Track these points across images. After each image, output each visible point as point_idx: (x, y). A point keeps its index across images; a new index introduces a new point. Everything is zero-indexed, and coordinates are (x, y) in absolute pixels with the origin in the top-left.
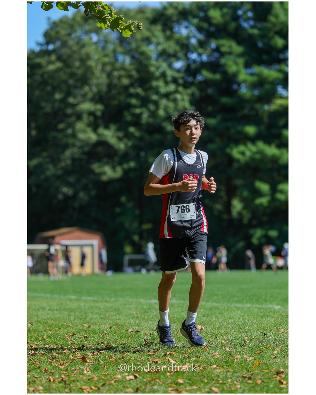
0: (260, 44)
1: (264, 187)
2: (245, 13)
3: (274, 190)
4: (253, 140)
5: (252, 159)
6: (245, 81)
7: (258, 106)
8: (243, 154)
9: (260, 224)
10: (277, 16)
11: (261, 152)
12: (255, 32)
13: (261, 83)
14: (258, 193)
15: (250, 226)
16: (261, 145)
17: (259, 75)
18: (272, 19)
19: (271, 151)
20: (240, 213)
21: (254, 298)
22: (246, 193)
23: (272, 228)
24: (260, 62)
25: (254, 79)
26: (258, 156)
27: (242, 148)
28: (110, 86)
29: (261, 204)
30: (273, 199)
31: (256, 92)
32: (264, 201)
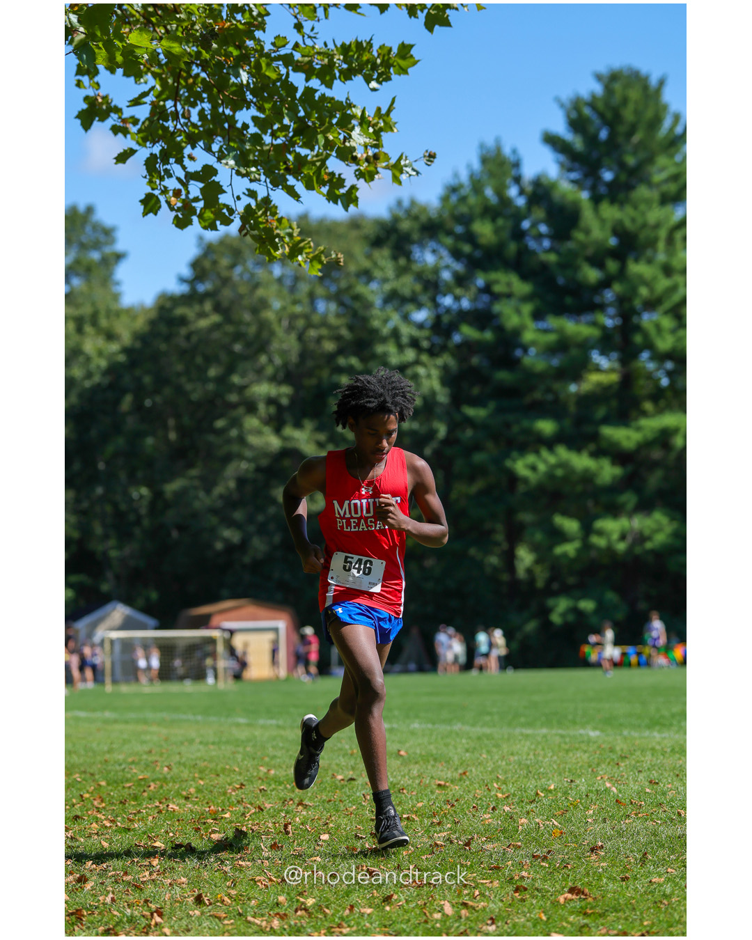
0: (561, 281)
1: (570, 525)
2: (534, 225)
3: (587, 529)
4: (550, 443)
5: (550, 476)
6: (534, 343)
7: (557, 386)
8: (533, 468)
9: (565, 590)
10: (587, 232)
11: (563, 465)
12: (552, 258)
13: (562, 345)
14: (559, 536)
15: (549, 592)
16: (563, 453)
17: (560, 331)
18: (579, 236)
19: (582, 461)
20: (529, 571)
21: (554, 718)
22: (539, 536)
23: (584, 596)
24: (561, 310)
25: (552, 338)
26: (559, 472)
27: (531, 458)
28: (303, 355)
29: (565, 555)
30: (586, 546)
31: (555, 362)
32: (570, 549)
